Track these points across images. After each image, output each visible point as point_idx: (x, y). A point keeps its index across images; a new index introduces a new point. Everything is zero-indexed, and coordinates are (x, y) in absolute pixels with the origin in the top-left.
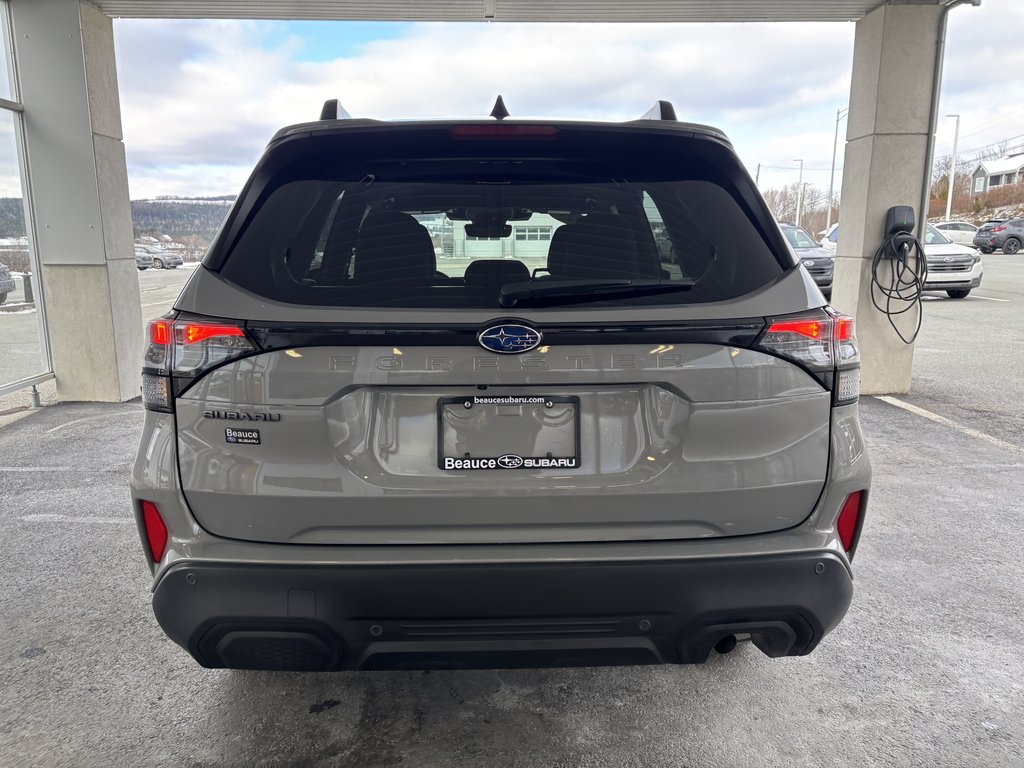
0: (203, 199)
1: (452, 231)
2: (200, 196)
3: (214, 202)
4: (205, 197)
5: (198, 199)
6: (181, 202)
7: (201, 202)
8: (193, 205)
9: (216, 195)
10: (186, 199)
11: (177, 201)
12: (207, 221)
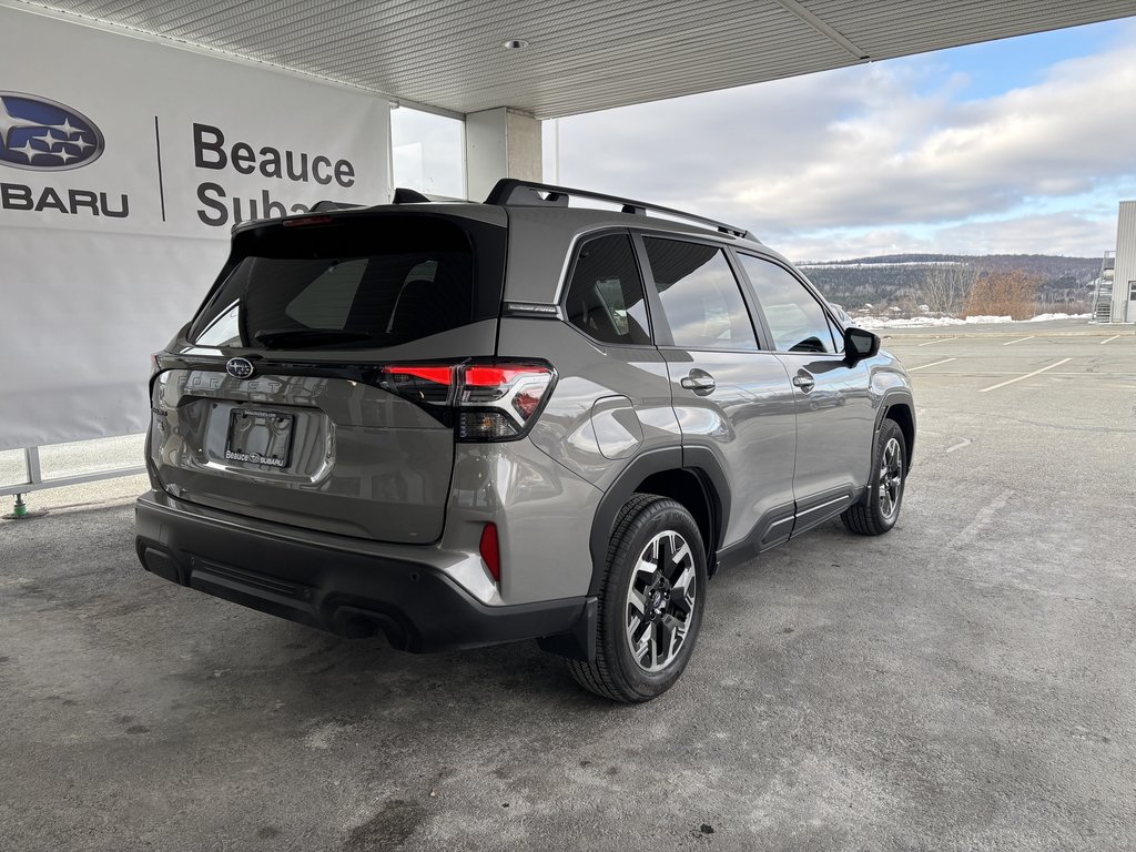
0: (837, 263)
1: (1110, 288)
2: (834, 260)
3: (847, 266)
4: (839, 260)
5: (831, 263)
6: (813, 267)
7: (834, 266)
8: (825, 270)
9: (851, 258)
10: (819, 264)
11: (809, 267)
12: (838, 286)
